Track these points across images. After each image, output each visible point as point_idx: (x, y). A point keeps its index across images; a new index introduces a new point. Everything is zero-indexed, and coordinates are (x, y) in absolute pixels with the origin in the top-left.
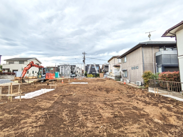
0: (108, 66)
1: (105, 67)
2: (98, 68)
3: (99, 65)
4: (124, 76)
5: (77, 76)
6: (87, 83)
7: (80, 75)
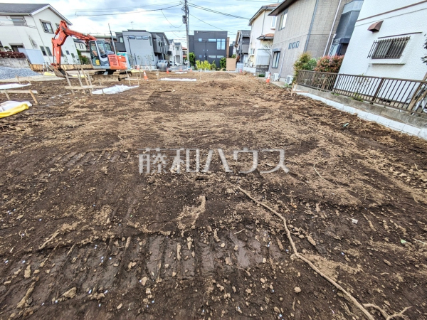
0: (248, 38)
1: (241, 40)
2: (224, 43)
3: (226, 32)
4: (274, 66)
5: (172, 67)
6: (195, 80)
7: (178, 64)
